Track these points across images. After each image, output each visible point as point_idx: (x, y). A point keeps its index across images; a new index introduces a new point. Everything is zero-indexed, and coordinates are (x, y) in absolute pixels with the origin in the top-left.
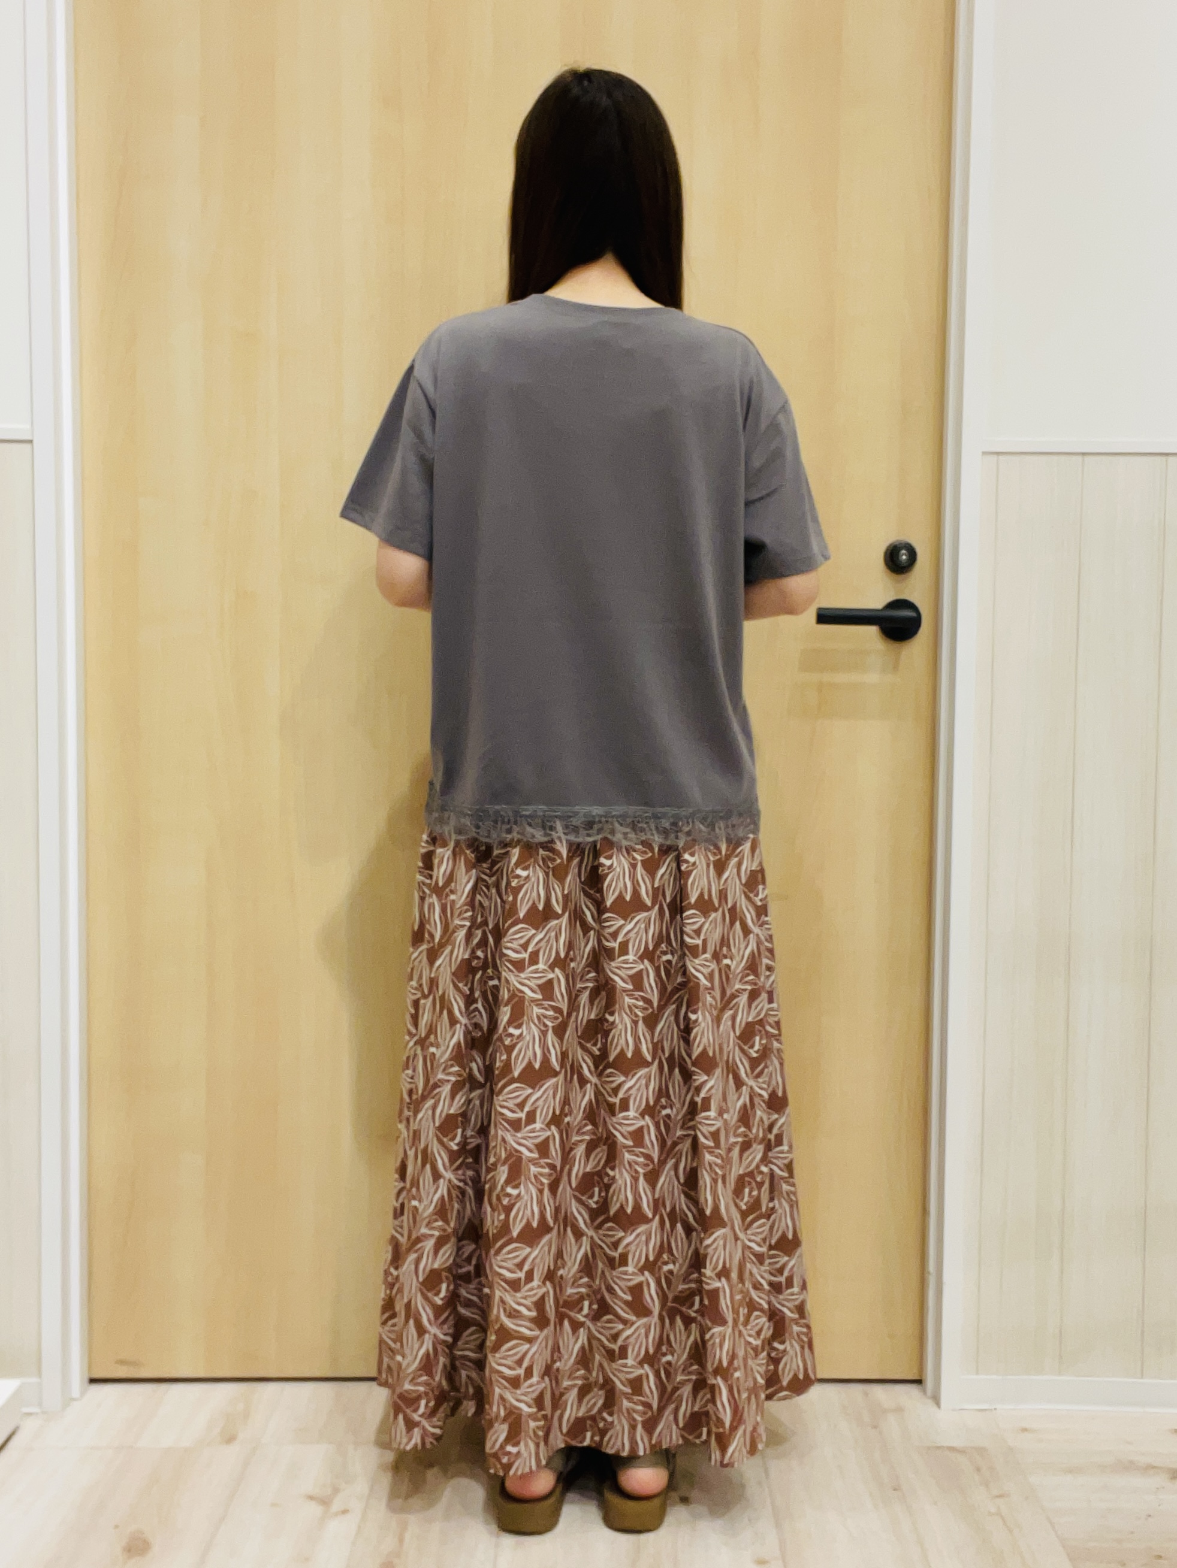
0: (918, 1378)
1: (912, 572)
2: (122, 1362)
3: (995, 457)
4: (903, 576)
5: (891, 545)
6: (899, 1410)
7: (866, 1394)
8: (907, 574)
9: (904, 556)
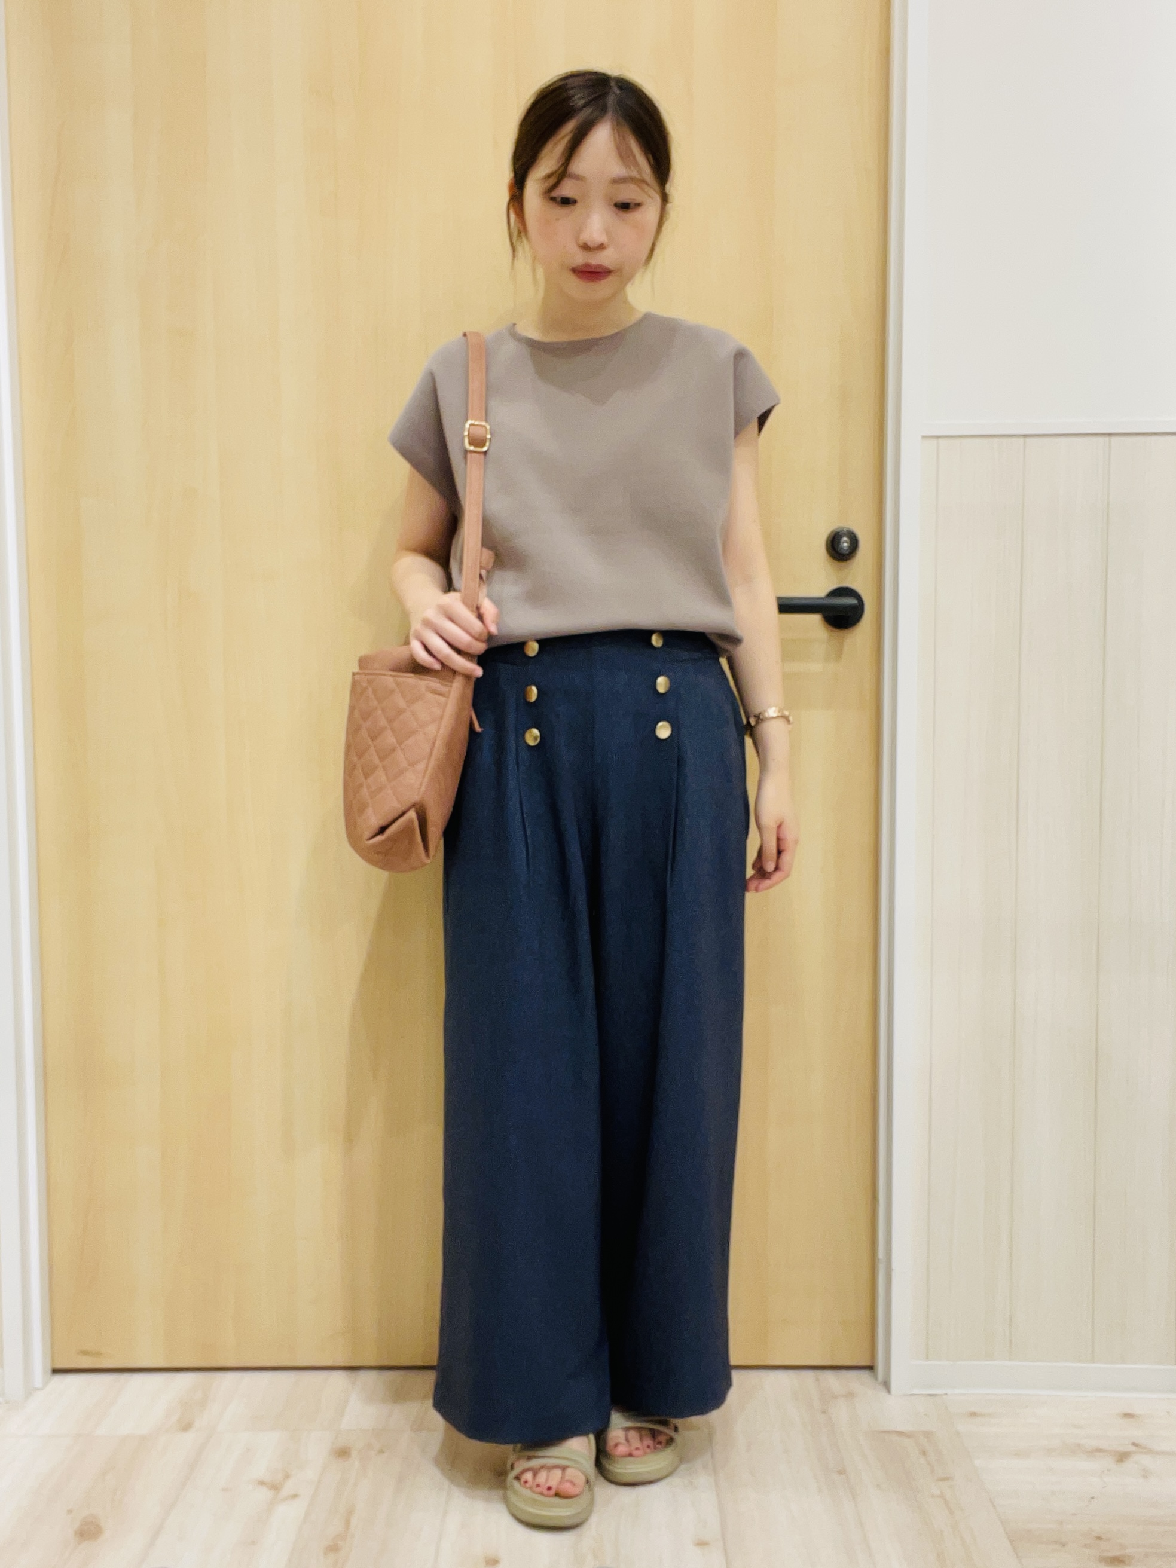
0: (871, 1364)
1: (856, 558)
2: (85, 1353)
3: (935, 441)
4: (843, 564)
5: (832, 532)
6: (850, 1395)
7: (817, 1380)
8: (848, 562)
9: (845, 544)
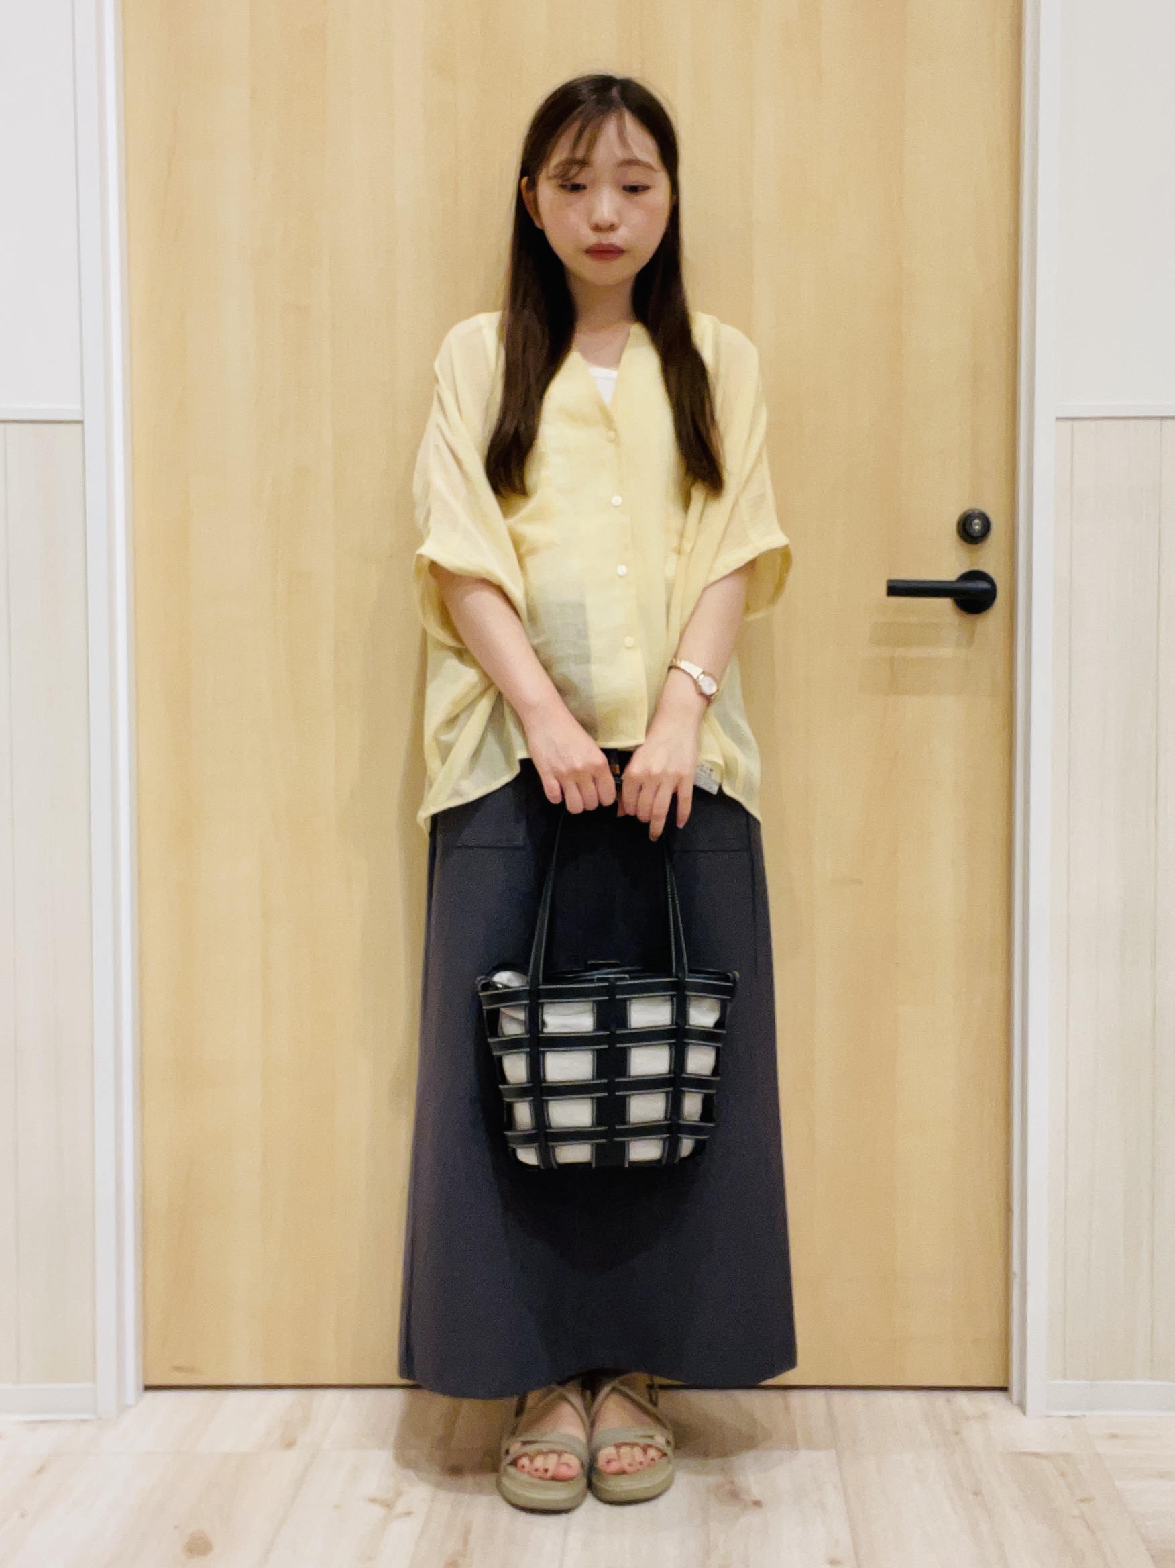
0: (1005, 1385)
1: (988, 541)
2: (178, 1369)
3: (1068, 424)
4: (975, 546)
5: (964, 513)
6: (984, 1417)
7: (948, 1401)
8: (979, 545)
9: (977, 526)
